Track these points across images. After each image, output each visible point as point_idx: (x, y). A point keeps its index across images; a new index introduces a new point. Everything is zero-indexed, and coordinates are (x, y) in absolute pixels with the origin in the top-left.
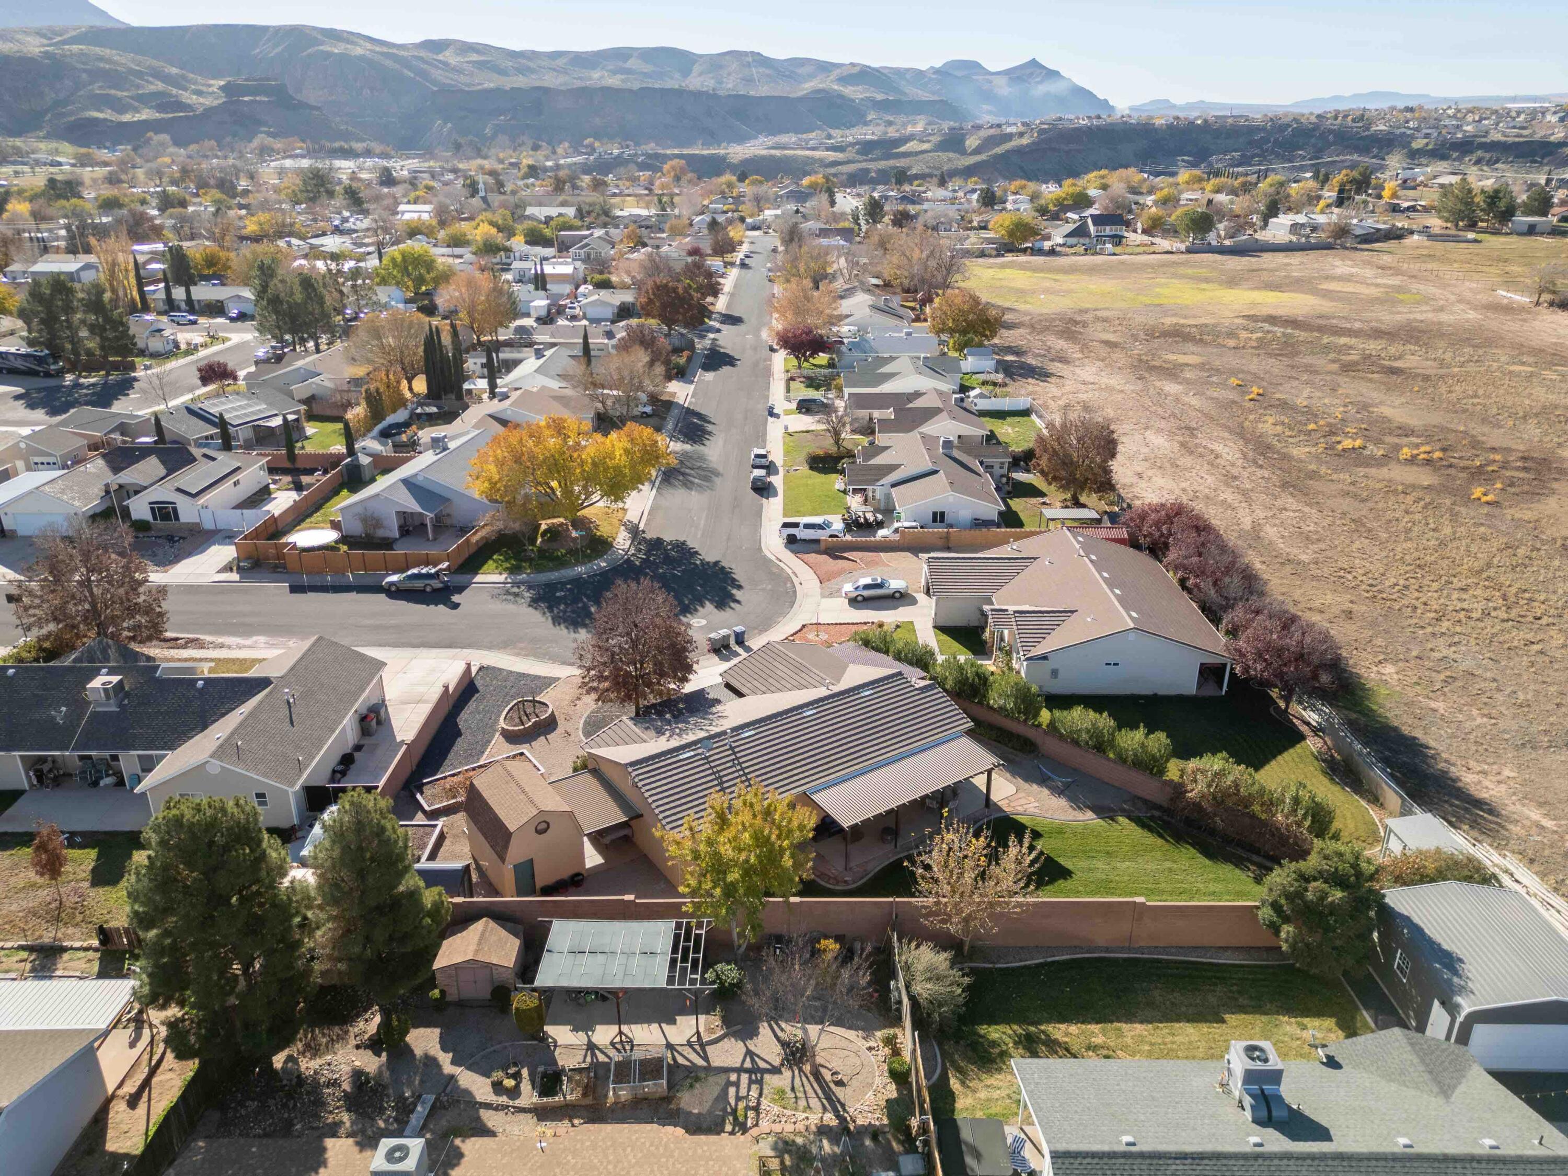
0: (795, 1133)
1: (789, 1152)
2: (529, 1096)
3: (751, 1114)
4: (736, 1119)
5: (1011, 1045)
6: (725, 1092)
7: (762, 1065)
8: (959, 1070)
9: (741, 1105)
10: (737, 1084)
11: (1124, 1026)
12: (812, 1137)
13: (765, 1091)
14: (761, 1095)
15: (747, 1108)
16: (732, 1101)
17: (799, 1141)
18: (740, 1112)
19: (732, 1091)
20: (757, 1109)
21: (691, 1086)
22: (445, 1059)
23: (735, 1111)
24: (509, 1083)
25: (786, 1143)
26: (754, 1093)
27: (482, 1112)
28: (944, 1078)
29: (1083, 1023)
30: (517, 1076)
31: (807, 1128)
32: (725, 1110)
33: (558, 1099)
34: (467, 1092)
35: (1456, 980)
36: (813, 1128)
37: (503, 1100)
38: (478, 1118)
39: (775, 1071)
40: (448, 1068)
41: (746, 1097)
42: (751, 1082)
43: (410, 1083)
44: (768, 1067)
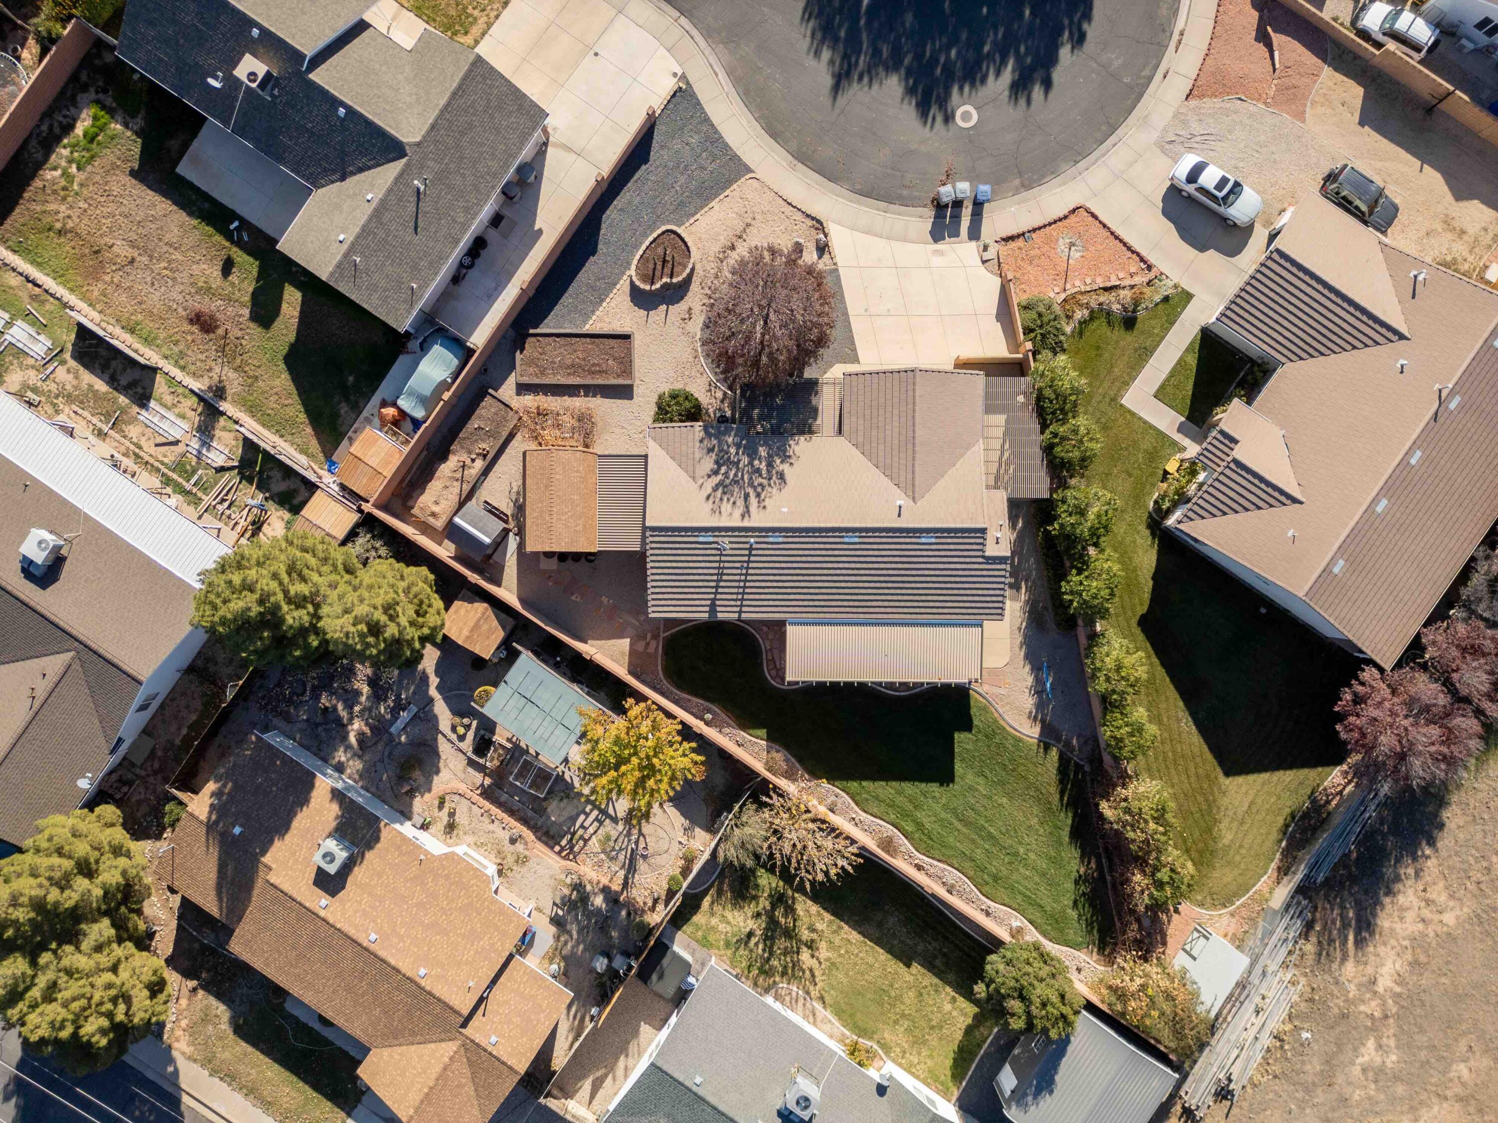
0: (590, 882)
1: (578, 891)
2: (467, 745)
3: (581, 843)
4: (571, 839)
5: (766, 895)
6: (578, 815)
7: (611, 811)
8: (720, 893)
9: (581, 832)
10: (587, 815)
11: (846, 927)
12: (596, 890)
13: (600, 832)
14: (595, 832)
15: (581, 837)
16: (578, 824)
17: (589, 888)
18: (577, 836)
19: (582, 817)
20: (586, 841)
21: (561, 800)
22: (434, 681)
23: (574, 833)
24: (461, 730)
25: (580, 884)
26: (591, 830)
27: (440, 736)
28: (705, 893)
29: (825, 909)
30: (468, 727)
31: (598, 882)
32: (569, 828)
33: (481, 761)
34: (436, 717)
35: (1030, 1098)
36: (601, 886)
37: (454, 737)
38: (436, 740)
39: (615, 820)
40: (433, 692)
41: (586, 829)
42: (596, 819)
43: (407, 690)
44: (613, 814)
